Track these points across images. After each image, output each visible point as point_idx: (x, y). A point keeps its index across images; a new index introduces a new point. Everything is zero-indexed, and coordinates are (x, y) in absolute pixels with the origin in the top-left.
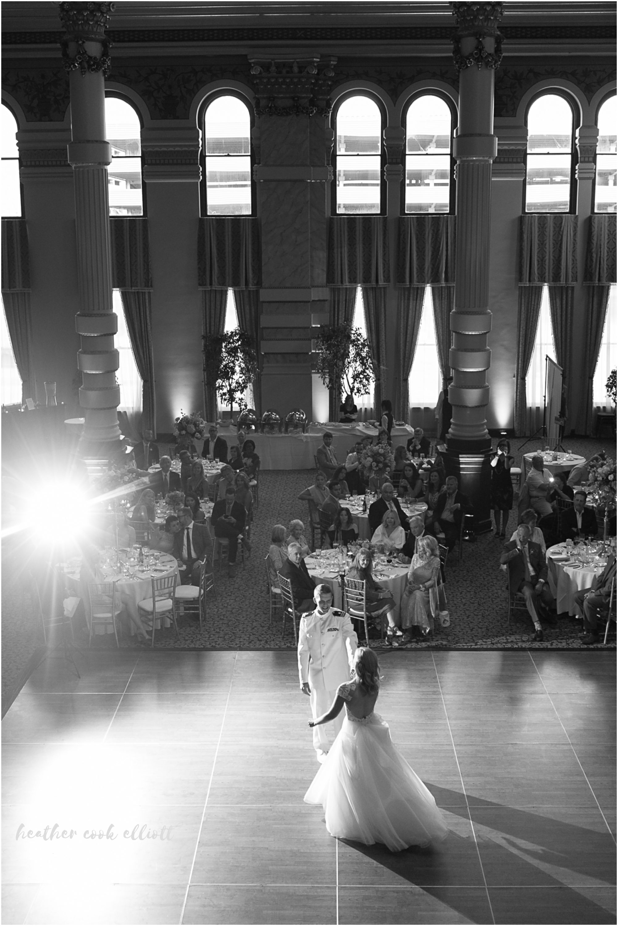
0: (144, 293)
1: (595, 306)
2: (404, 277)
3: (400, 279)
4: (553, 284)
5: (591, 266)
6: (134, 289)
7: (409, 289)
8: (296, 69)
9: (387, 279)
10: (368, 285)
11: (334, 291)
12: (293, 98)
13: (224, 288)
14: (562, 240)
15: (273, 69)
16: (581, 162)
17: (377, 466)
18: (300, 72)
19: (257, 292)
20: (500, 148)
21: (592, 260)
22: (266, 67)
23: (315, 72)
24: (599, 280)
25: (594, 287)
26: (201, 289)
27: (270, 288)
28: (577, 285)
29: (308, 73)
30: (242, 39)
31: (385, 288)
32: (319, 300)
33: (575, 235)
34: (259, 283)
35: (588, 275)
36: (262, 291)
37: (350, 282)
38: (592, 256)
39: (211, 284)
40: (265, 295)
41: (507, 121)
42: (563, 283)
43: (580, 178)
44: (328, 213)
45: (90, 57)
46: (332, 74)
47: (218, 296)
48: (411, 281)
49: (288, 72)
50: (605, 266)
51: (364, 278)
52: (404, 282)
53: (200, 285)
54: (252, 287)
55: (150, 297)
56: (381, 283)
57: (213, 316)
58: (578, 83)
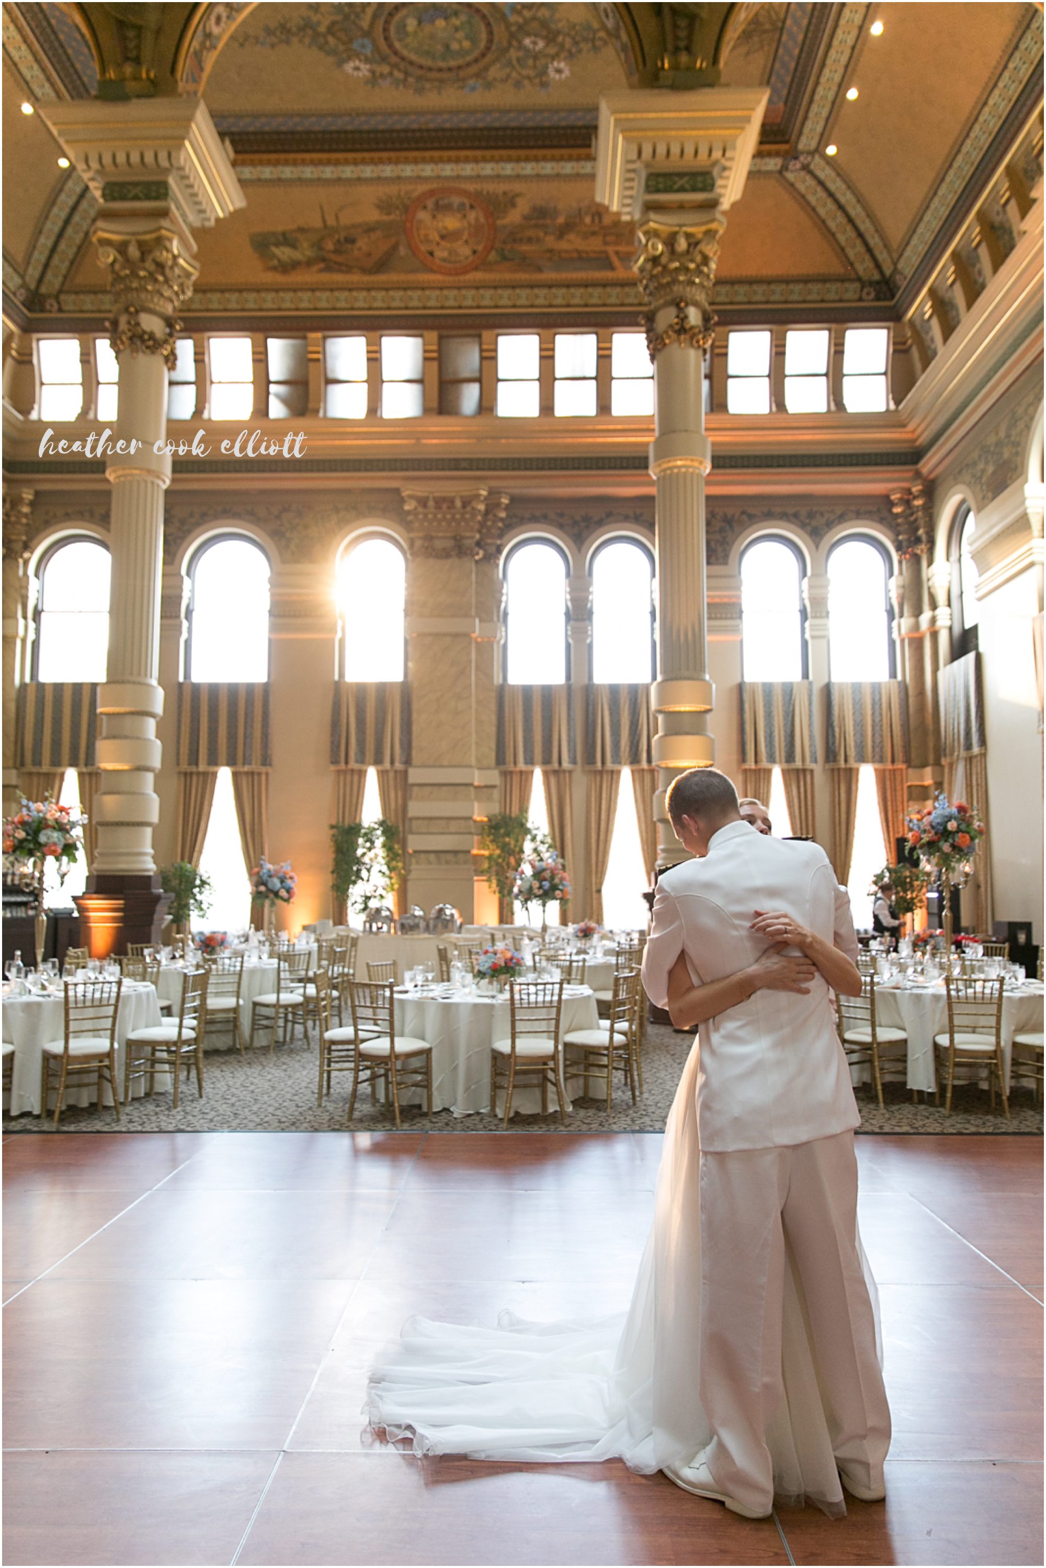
0: (259, 774)
1: (843, 796)
2: (594, 757)
3: (590, 758)
4: (786, 766)
5: (834, 743)
6: (246, 768)
7: (601, 773)
8: (458, 504)
9: (573, 761)
10: (549, 768)
11: (506, 774)
12: (455, 538)
13: (363, 767)
14: (793, 711)
15: (431, 503)
16: (814, 617)
17: (541, 887)
18: (464, 507)
19: (405, 773)
20: (711, 601)
21: (834, 736)
22: (423, 502)
23: (482, 507)
24: (846, 761)
25: (839, 769)
26: (333, 768)
27: (424, 766)
28: (818, 768)
29: (473, 508)
30: (395, 470)
31: (570, 772)
32: (486, 787)
33: (810, 704)
34: (408, 762)
35: (831, 754)
36: (411, 771)
37: (526, 763)
38: (833, 731)
39: (347, 762)
40: (415, 775)
41: (718, 569)
42: (798, 764)
43: (813, 637)
44: (498, 680)
45: (144, 332)
46: (503, 515)
47: (356, 778)
48: (603, 762)
49: (449, 508)
50: (852, 744)
51: (544, 758)
52: (594, 763)
53: (332, 763)
54: (398, 766)
55: (267, 780)
56: (566, 765)
57: (347, 804)
58: (803, 526)
